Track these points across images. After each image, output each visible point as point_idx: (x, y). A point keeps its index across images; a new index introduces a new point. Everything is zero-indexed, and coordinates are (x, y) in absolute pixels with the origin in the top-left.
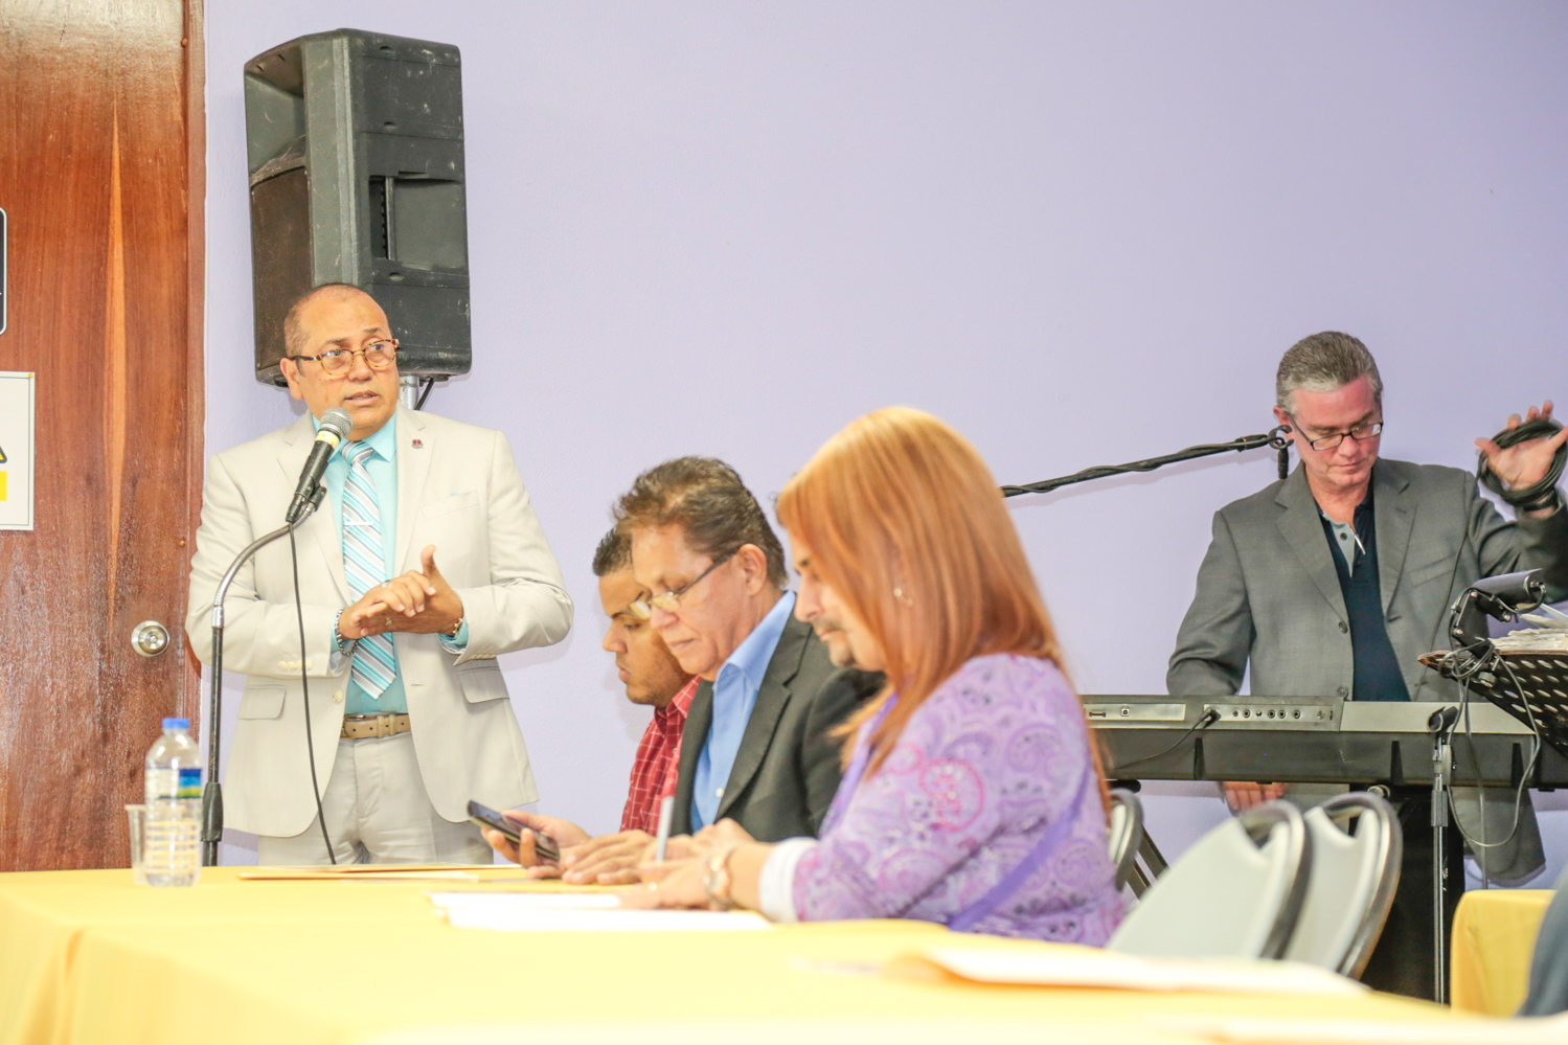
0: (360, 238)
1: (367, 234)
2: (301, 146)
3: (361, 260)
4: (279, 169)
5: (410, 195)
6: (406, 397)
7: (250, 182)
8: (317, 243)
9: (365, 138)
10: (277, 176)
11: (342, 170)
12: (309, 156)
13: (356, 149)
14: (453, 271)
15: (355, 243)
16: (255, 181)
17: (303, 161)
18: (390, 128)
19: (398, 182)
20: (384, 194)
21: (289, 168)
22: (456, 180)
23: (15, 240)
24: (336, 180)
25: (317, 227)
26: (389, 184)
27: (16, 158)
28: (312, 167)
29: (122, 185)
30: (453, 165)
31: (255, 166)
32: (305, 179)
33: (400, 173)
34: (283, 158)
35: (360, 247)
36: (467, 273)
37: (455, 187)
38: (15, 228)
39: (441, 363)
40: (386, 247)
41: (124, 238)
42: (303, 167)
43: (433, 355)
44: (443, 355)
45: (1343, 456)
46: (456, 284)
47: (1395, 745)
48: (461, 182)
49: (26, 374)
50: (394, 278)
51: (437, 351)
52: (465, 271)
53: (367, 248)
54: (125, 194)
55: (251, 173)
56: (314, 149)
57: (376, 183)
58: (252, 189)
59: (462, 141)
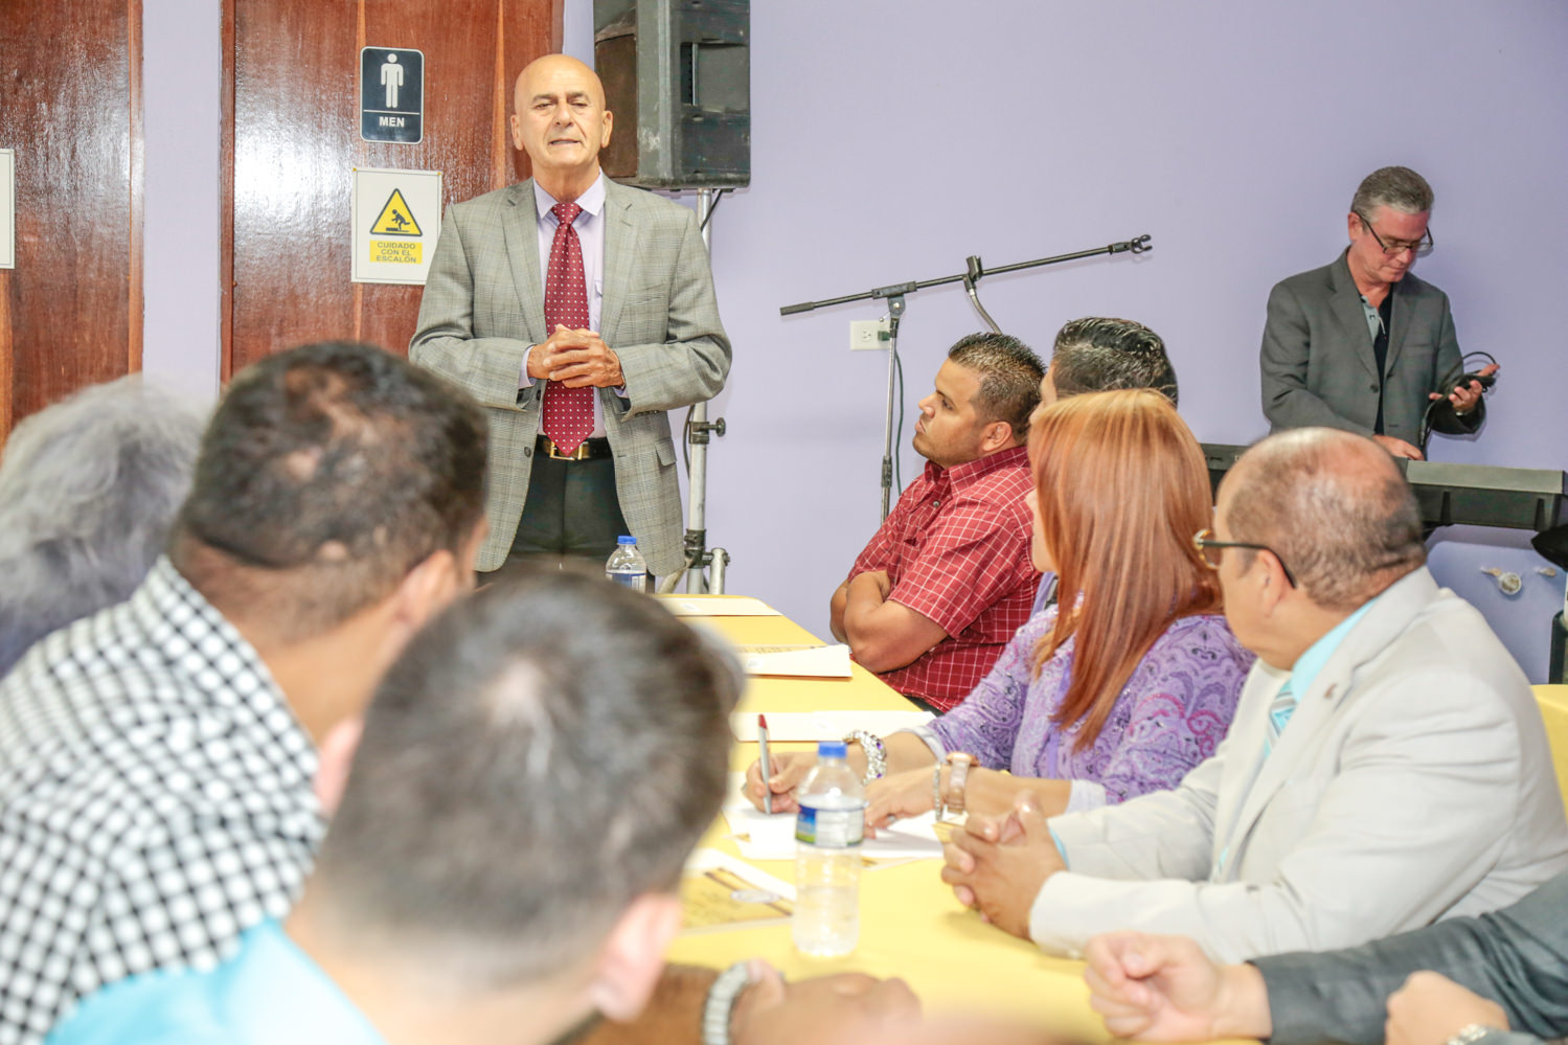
0: (673, 89)
1: (678, 83)
2: (632, 17)
3: (674, 107)
4: (616, 34)
5: (708, 54)
6: (702, 203)
7: (595, 38)
8: (642, 92)
9: (679, 15)
10: (615, 38)
11: (661, 39)
12: (637, 28)
13: (672, 23)
14: (738, 112)
15: (669, 94)
16: (599, 40)
17: (632, 30)
18: (696, 6)
19: (703, 45)
20: (691, 55)
21: (623, 34)
22: (742, 44)
23: (429, 75)
24: (657, 46)
25: (642, 81)
26: (694, 47)
27: (431, 14)
28: (640, 35)
29: (504, 35)
30: (741, 33)
31: (598, 27)
32: (634, 44)
33: (704, 40)
34: (619, 25)
35: (673, 96)
36: (749, 113)
37: (743, 49)
38: (430, 65)
39: (729, 181)
40: (691, 95)
41: (505, 74)
42: (632, 35)
43: (723, 176)
44: (730, 176)
45: (1398, 261)
46: (740, 122)
47: (1446, 496)
48: (747, 46)
49: (436, 173)
50: (697, 119)
51: (726, 172)
52: (747, 111)
53: (678, 98)
54: (507, 42)
55: (596, 32)
56: (642, 21)
57: (686, 48)
58: (596, 44)
59: (749, 14)
